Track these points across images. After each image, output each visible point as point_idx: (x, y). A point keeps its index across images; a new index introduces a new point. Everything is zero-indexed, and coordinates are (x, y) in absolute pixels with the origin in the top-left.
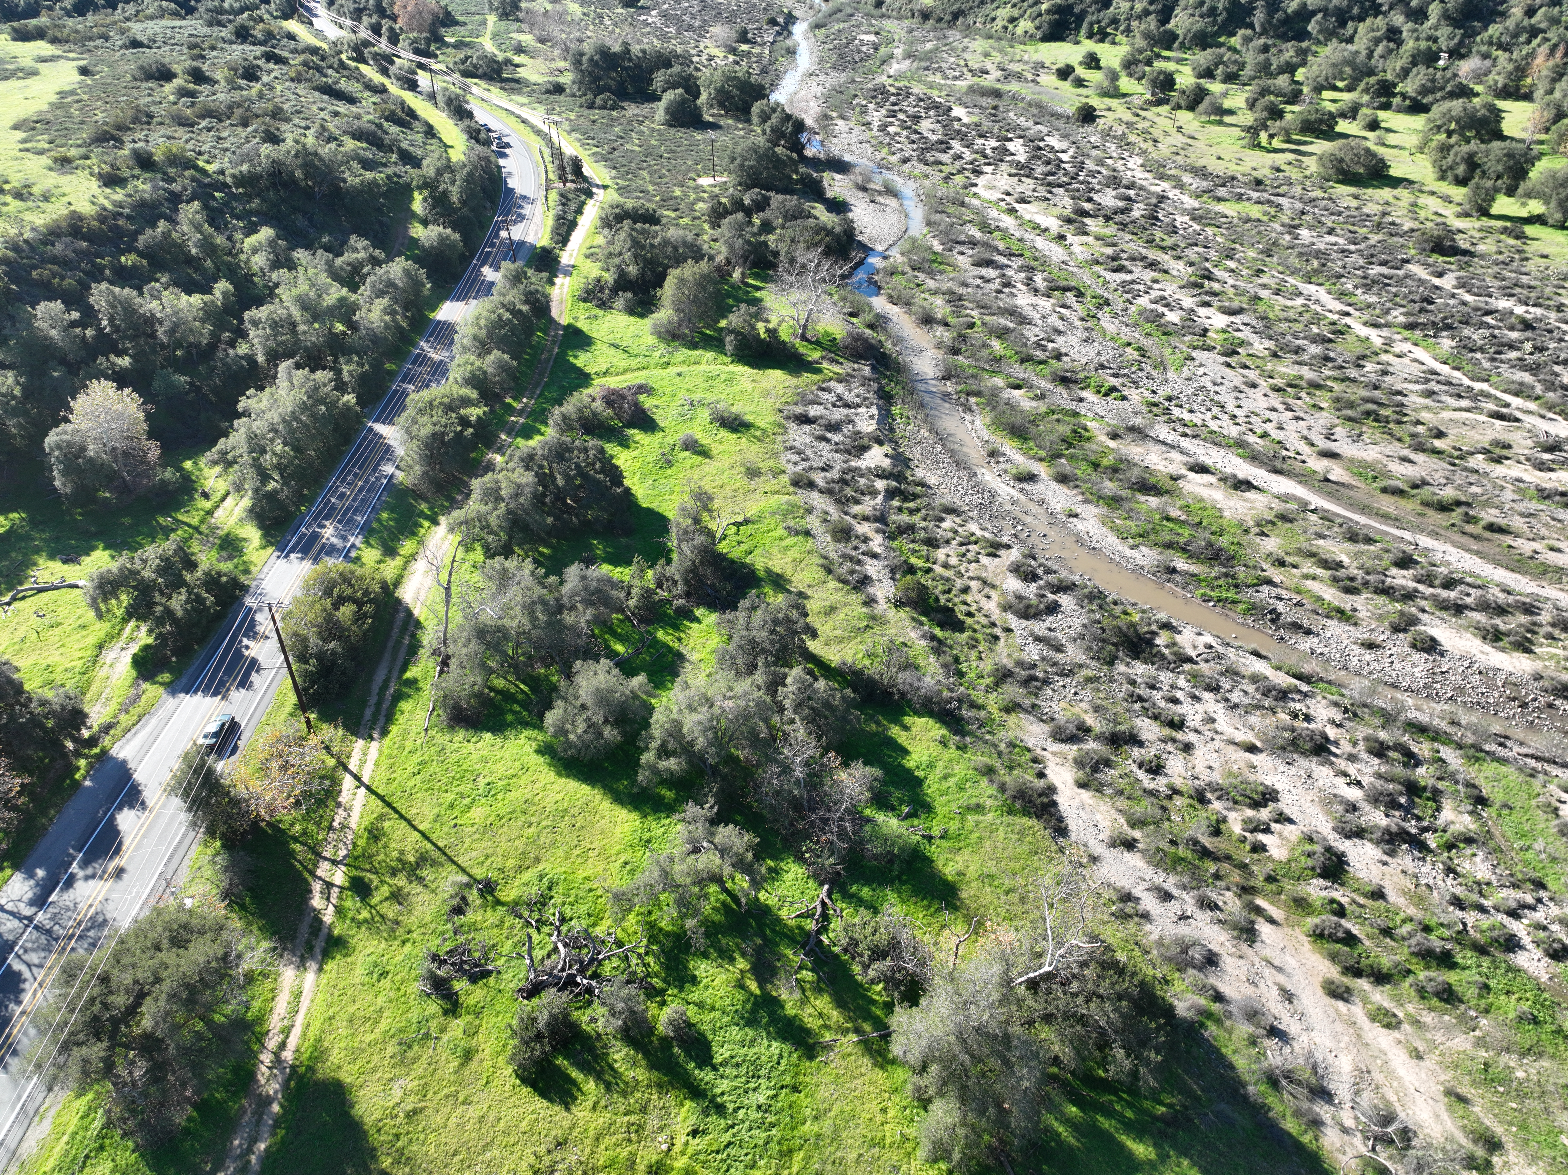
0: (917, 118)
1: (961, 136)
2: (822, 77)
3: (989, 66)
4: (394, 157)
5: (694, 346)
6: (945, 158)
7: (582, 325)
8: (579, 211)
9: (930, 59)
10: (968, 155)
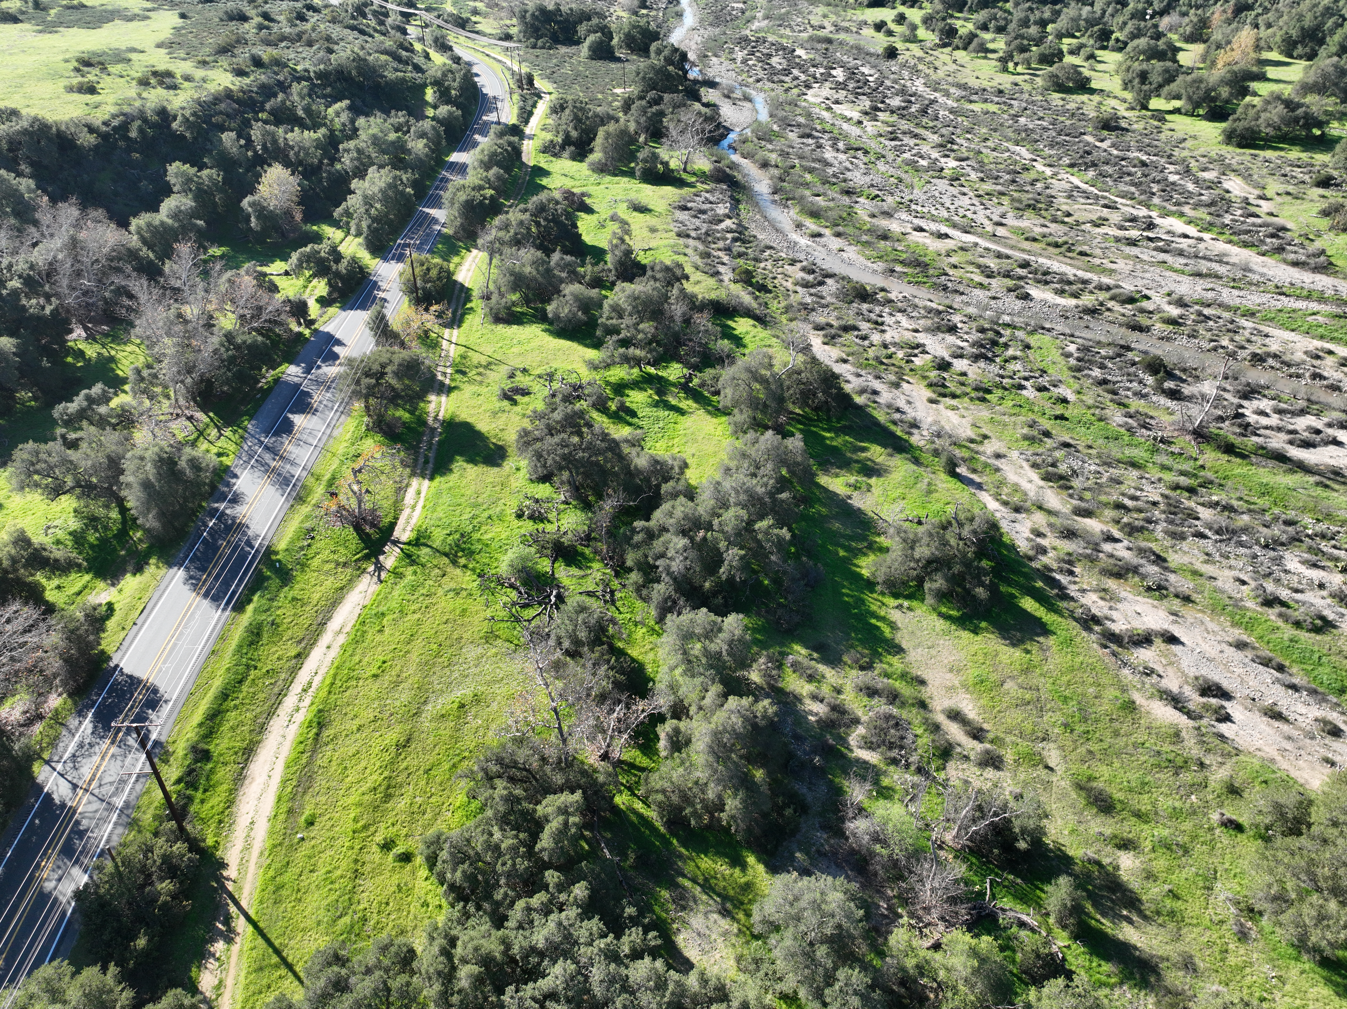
0: (770, 56)
1: (800, 67)
2: (702, 31)
3: (826, 23)
4: (410, 68)
5: (616, 175)
6: (787, 79)
7: (543, 165)
8: (534, 106)
9: (783, 19)
10: (803, 77)
